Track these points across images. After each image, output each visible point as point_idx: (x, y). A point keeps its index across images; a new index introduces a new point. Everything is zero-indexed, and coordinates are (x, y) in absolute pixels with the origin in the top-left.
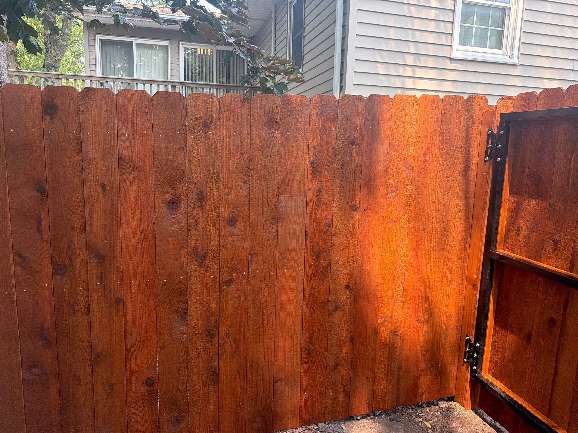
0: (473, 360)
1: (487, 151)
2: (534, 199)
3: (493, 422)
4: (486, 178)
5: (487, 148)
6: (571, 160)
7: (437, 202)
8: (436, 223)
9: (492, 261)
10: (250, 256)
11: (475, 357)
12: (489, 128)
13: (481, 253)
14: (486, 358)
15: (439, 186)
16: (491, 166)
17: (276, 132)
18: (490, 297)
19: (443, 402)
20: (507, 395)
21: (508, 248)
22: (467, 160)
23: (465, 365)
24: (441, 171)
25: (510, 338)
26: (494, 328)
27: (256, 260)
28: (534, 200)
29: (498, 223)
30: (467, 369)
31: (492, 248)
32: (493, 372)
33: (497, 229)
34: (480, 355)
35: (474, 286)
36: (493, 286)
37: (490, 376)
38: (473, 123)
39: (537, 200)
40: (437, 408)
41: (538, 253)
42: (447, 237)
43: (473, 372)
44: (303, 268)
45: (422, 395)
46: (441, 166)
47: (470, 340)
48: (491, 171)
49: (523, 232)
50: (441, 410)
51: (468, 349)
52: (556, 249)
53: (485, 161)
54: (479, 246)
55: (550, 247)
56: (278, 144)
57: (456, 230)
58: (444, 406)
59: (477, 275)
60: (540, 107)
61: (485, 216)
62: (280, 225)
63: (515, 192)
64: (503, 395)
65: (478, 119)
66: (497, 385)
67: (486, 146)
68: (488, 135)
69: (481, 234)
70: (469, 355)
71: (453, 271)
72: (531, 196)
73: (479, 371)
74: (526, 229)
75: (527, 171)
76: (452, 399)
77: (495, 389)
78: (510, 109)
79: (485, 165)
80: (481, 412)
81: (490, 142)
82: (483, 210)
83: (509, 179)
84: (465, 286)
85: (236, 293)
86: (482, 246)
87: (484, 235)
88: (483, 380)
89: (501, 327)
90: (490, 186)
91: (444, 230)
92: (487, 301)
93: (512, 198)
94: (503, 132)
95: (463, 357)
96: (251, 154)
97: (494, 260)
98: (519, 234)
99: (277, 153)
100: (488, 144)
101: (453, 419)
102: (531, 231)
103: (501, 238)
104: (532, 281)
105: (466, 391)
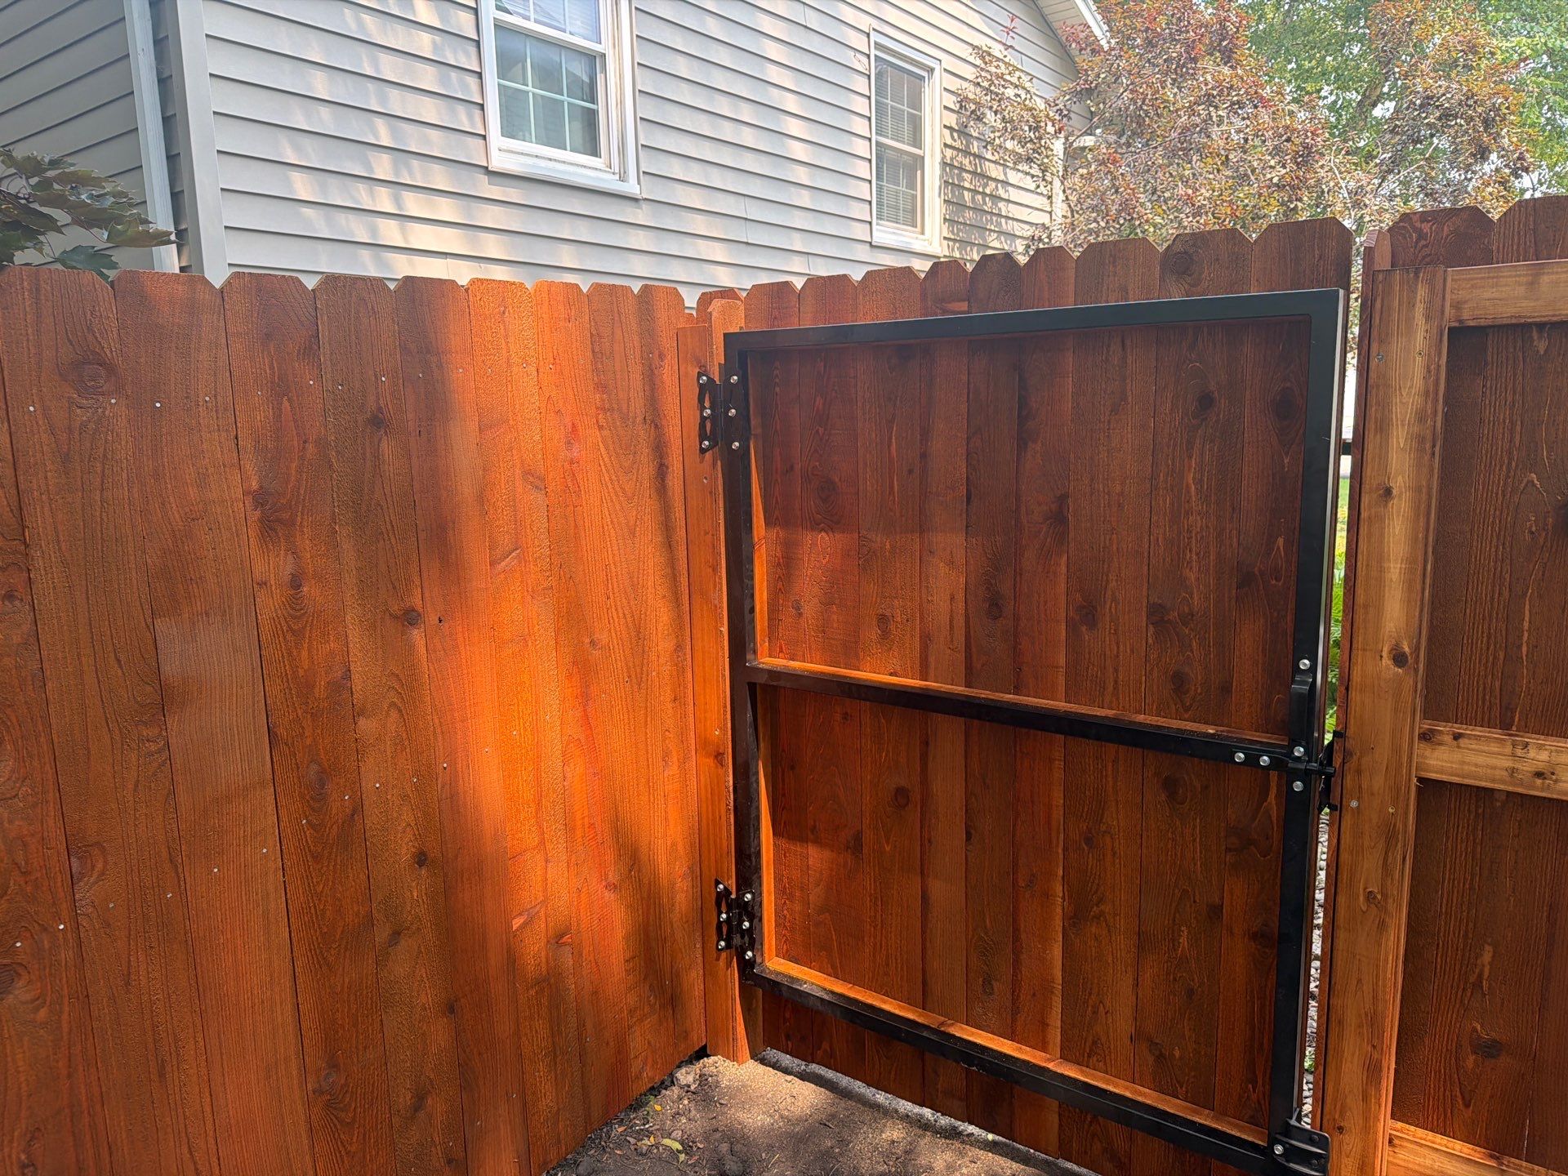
0: (742, 937)
1: (702, 426)
2: (823, 530)
3: (803, 1067)
4: (711, 493)
5: (703, 419)
6: (890, 438)
7: (613, 567)
8: (616, 620)
9: (752, 687)
10: (73, 859)
11: (747, 930)
12: (700, 367)
13: (724, 675)
14: (769, 921)
15: (612, 522)
16: (719, 463)
17: (113, 401)
18: (757, 773)
19: (683, 1070)
20: (832, 992)
21: (781, 651)
22: (660, 449)
23: (724, 955)
24: (610, 486)
25: (816, 857)
26: (775, 844)
27: (100, 866)
28: (823, 534)
29: (752, 596)
30: (729, 965)
31: (748, 657)
32: (787, 951)
33: (752, 610)
34: (756, 921)
35: (719, 756)
36: (762, 745)
37: (782, 961)
38: (661, 356)
39: (831, 535)
40: (676, 1089)
41: (850, 651)
42: (643, 651)
43: (746, 967)
44: (275, 846)
45: (638, 1077)
46: (608, 471)
47: (727, 891)
48: (720, 475)
49: (810, 609)
50: (687, 1092)
51: (724, 916)
52: (885, 634)
53: (703, 451)
54: (717, 659)
55: (874, 633)
56: (123, 443)
57: (660, 629)
58: (690, 1078)
59: (723, 729)
60: (806, 320)
61: (721, 584)
62: (173, 722)
63: (777, 519)
64: (826, 997)
65: (668, 344)
66: (805, 978)
67: (698, 412)
68: (701, 386)
69: (716, 628)
70: (728, 931)
71: (667, 733)
72: (815, 526)
73: (759, 960)
74: (816, 600)
75: (798, 467)
76: (702, 1053)
77: (805, 987)
78: (737, 324)
79: (702, 461)
80: (772, 1054)
81: (707, 404)
82: (715, 569)
83: (760, 489)
84: (694, 763)
85: (37, 1009)
86: (724, 657)
87: (725, 629)
88: (773, 977)
89: (792, 838)
90: (722, 509)
91: (639, 634)
92: (754, 785)
93: (773, 533)
94: (736, 378)
95: (715, 938)
96: (22, 487)
97: (755, 684)
98: (800, 615)
99: (125, 476)
100: (703, 408)
101: (722, 1102)
102: (827, 603)
103: (762, 630)
104: (845, 716)
105: (734, 1019)
